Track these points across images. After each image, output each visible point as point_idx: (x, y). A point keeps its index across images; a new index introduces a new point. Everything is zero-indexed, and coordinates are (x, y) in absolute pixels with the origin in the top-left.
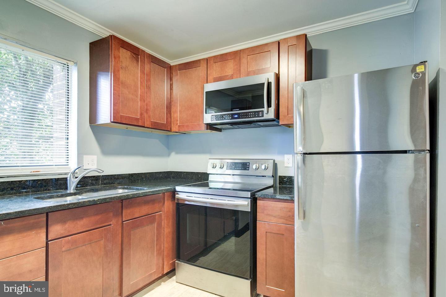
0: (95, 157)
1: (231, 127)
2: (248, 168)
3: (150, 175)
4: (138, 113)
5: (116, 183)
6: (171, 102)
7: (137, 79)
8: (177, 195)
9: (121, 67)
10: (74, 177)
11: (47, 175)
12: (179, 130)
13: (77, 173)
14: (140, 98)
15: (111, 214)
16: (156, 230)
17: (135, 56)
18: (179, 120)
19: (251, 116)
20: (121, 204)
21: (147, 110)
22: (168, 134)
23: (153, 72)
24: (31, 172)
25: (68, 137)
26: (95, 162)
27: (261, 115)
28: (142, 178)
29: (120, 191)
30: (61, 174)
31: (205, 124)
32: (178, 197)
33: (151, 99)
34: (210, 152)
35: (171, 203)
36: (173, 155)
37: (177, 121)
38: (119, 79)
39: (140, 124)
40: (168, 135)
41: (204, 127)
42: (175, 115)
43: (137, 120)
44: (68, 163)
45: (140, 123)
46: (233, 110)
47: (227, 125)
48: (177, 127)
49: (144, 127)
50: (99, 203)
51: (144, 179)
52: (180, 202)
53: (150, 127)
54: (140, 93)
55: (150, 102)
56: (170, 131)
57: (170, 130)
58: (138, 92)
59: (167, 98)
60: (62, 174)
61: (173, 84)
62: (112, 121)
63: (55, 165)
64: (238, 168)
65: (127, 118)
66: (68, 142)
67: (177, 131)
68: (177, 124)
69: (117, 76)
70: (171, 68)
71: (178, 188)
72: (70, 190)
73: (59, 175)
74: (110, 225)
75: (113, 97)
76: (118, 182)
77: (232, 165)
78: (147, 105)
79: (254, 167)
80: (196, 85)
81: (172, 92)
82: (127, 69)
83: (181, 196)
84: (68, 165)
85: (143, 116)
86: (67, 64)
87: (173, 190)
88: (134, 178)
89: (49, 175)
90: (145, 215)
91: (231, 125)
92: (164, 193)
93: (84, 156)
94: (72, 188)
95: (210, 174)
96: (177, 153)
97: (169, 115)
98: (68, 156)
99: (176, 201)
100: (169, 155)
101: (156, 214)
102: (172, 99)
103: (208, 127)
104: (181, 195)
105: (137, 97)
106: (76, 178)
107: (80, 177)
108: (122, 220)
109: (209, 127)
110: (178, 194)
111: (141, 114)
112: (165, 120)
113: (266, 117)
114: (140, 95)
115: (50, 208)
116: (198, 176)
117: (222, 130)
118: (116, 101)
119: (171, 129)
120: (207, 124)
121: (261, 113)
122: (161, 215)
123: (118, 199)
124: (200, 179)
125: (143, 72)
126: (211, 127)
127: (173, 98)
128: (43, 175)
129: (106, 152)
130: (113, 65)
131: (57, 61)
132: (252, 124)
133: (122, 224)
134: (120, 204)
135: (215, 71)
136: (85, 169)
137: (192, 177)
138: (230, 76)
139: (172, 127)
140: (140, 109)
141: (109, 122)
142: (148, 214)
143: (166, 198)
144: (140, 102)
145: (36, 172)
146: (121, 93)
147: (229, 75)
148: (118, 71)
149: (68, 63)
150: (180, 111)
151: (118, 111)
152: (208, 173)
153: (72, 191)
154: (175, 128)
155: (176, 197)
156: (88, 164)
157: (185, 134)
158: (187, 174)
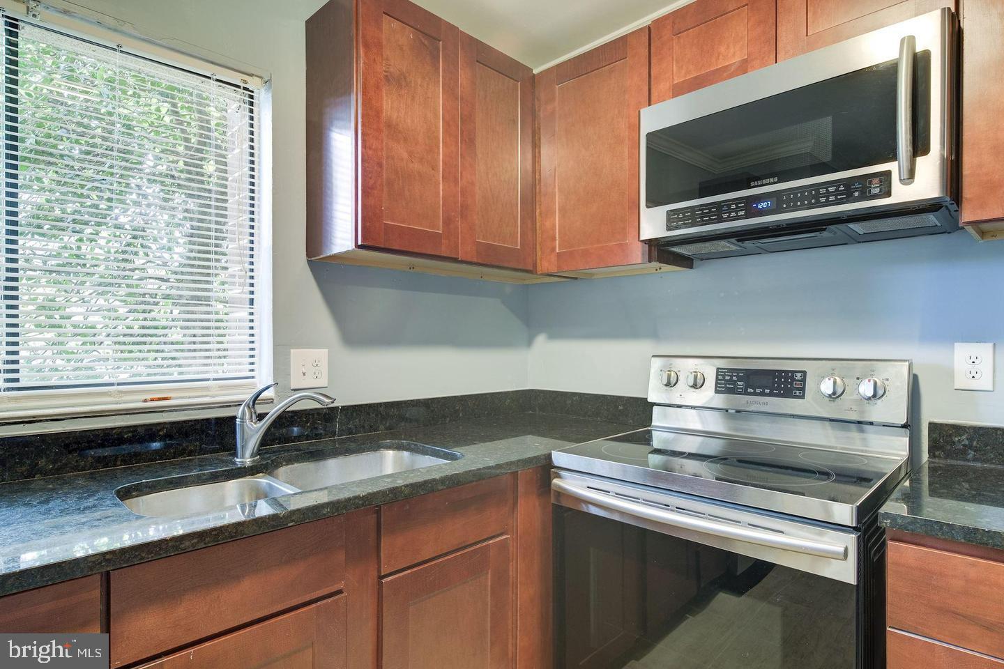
0: (322, 354)
1: (734, 248)
2: (798, 389)
3: (477, 403)
4: (439, 217)
5: (382, 427)
6: (534, 185)
7: (436, 116)
8: (556, 481)
9: (387, 76)
10: (254, 416)
11: (189, 409)
12: (559, 267)
13: (272, 402)
14: (443, 170)
15: (341, 556)
16: (489, 598)
17: (426, 42)
18: (559, 238)
19: (832, 198)
20: (375, 516)
21: (465, 207)
22: (527, 282)
23: (482, 94)
24: (145, 401)
25: (252, 296)
26: (324, 368)
27: (876, 191)
28: (456, 412)
30: (227, 406)
31: (644, 241)
32: (560, 487)
33: (475, 174)
34: (654, 334)
35: (537, 504)
36: (541, 340)
37: (554, 239)
38: (378, 112)
39: (444, 251)
40: (528, 285)
41: (640, 254)
42: (548, 224)
43: (434, 237)
44: (253, 370)
45: (443, 248)
46: (752, 184)
47: (723, 243)
48: (553, 258)
49: (455, 260)
50: (291, 524)
51: (461, 415)
52: (565, 503)
53: (475, 260)
54: (444, 155)
55: (473, 184)
56: (532, 272)
57: (531, 269)
58: (438, 153)
59: (524, 171)
60: (230, 406)
61: (539, 129)
62: (360, 243)
63: (215, 380)
64: (758, 390)
65: (402, 232)
66: (251, 311)
67: (553, 269)
68: (553, 249)
69: (374, 102)
70: (534, 82)
71: (560, 458)
72: (243, 457)
73: (221, 407)
74: (340, 592)
75: (362, 169)
76: (388, 424)
77: (734, 378)
78: (464, 193)
79: (827, 387)
80: (613, 119)
81: (537, 155)
82: (403, 83)
83: (571, 484)
84: (253, 377)
85: (452, 226)
86: (243, 85)
87: (543, 462)
89: (192, 409)
90: (456, 547)
91: (738, 241)
92: (515, 474)
93: (293, 351)
94: (248, 453)
95: (655, 404)
96: (552, 336)
97: (529, 222)
98: (252, 353)
99: (553, 501)
100: (529, 342)
101: (491, 542)
102: (537, 174)
103: (653, 254)
104: (569, 481)
105: (434, 168)
106: (261, 417)
107: (273, 411)
108: (379, 571)
109: (655, 254)
110: (559, 476)
111: (448, 222)
112: (517, 238)
113: (901, 194)
114: (445, 163)
115: (108, 557)
116: (616, 407)
117: (696, 263)
118: (371, 182)
119: (535, 265)
120: (651, 243)
121: (876, 181)
122: (503, 546)
123: (362, 505)
124: (622, 418)
125: (450, 90)
126: (661, 251)
127: (540, 172)
128: (176, 411)
129: (353, 337)
130: (361, 71)
131: (214, 77)
132: (824, 230)
133: (380, 584)
134: (372, 519)
135: (677, 62)
136: (292, 390)
137: (597, 408)
138: (733, 68)
139: (538, 261)
140: (444, 205)
141: (350, 249)
142: (463, 545)
143: (521, 489)
144: (443, 185)
145: (159, 399)
146: (387, 158)
147: (731, 65)
148: (378, 87)
149: (245, 82)
150: (563, 211)
151: (378, 211)
152: (649, 400)
154: (547, 264)
155: (553, 487)
156: (304, 374)
157: (576, 278)
158: (581, 400)
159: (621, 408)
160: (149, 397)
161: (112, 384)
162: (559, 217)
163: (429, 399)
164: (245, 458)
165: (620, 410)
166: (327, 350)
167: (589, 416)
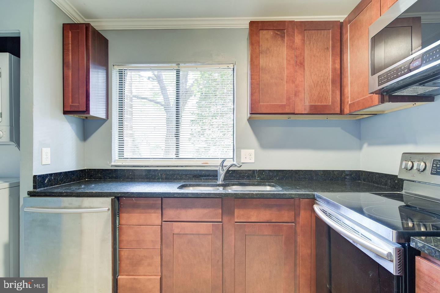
0: (252, 152)
4: (284, 98)
6: (341, 74)
7: (283, 59)
8: (314, 205)
16: (284, 246)
17: (279, 33)
18: (350, 96)
21: (297, 92)
23: (308, 42)
26: (253, 156)
29: (268, 188)
33: (304, 77)
36: (365, 146)
37: (348, 98)
38: (258, 66)
39: (287, 111)
41: (378, 99)
42: (346, 91)
43: (283, 106)
46: (411, 53)
48: (348, 106)
49: (294, 114)
50: (202, 197)
55: (302, 81)
56: (341, 114)
57: (339, 113)
58: (284, 73)
59: (334, 69)
62: (251, 113)
63: (220, 159)
65: (268, 106)
67: (348, 112)
68: (348, 102)
70: (341, 26)
75: (251, 87)
76: (277, 178)
78: (297, 86)
81: (343, 59)
82: (268, 52)
85: (291, 100)
87: (312, 197)
88: (299, 175)
93: (242, 150)
94: (220, 180)
95: (403, 180)
96: (370, 144)
97: (338, 92)
100: (361, 148)
101: (284, 224)
103: (385, 99)
105: (282, 79)
110: (317, 204)
111: (289, 99)
114: (287, 76)
119: (343, 111)
124: (397, 187)
125: (290, 47)
127: (344, 67)
129: (264, 145)
136: (243, 163)
137: (386, 181)
140: (287, 93)
141: (249, 115)
143: (302, 207)
144: (287, 85)
145: (206, 163)
148: (257, 57)
150: (351, 83)
151: (257, 101)
152: (398, 177)
153: (220, 183)
154: (346, 109)
156: (246, 158)
157: (376, 114)
158: (379, 176)
159: (396, 181)
160: (203, 162)
161: (195, 159)
162: (350, 87)
163: (297, 170)
164: (220, 182)
165: (396, 183)
166: (254, 150)
167: (383, 185)
